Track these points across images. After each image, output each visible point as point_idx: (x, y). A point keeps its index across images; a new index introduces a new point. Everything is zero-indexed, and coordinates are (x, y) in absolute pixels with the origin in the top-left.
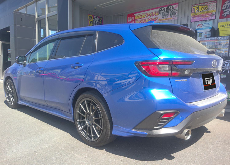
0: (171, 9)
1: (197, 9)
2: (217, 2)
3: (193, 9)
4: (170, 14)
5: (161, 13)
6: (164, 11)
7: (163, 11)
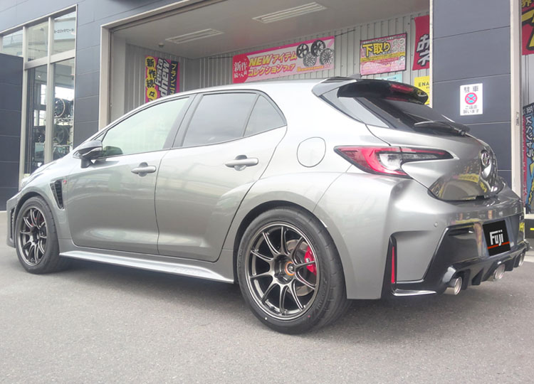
0: (321, 47)
1: (371, 50)
2: (406, 37)
3: (363, 50)
4: (318, 58)
5: (301, 55)
6: (308, 53)
7: (305, 52)
